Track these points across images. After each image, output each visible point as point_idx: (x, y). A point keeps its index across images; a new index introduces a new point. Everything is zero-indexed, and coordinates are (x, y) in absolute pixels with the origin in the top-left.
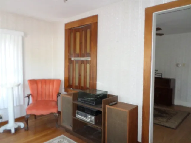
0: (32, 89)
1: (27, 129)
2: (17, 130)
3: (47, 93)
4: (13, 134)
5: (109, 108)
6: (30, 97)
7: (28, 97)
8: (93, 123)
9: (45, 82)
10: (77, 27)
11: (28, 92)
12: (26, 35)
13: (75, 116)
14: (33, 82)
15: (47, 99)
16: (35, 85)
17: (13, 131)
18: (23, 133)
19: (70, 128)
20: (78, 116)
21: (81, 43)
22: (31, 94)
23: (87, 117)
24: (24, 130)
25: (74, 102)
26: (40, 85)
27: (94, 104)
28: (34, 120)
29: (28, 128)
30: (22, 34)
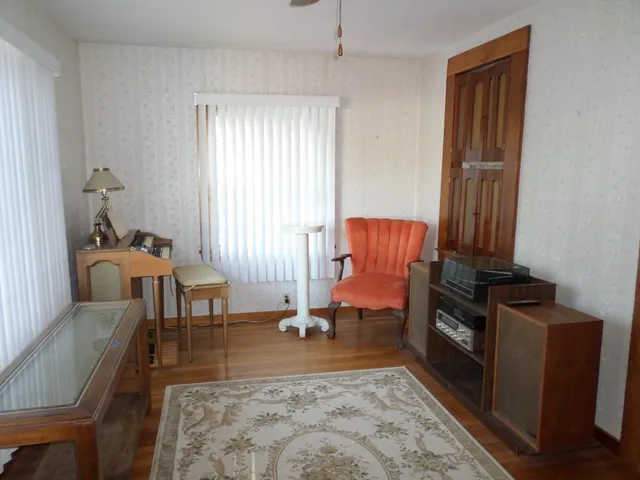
0: (354, 243)
1: (332, 335)
2: (311, 332)
3: (391, 259)
4: (302, 339)
5: (506, 312)
6: (348, 261)
7: (341, 260)
8: (469, 348)
9: (386, 225)
10: (479, 67)
11: (346, 248)
12: (345, 102)
13: (434, 324)
14: (359, 225)
15: (389, 271)
16: (363, 233)
17: (302, 333)
18: (324, 341)
19: (422, 351)
20: (440, 325)
21: (485, 117)
22: (349, 255)
23: (455, 328)
24: (325, 336)
25: (432, 286)
26: (374, 234)
27: (472, 297)
28: (357, 320)
29: (334, 333)
30: (336, 102)
